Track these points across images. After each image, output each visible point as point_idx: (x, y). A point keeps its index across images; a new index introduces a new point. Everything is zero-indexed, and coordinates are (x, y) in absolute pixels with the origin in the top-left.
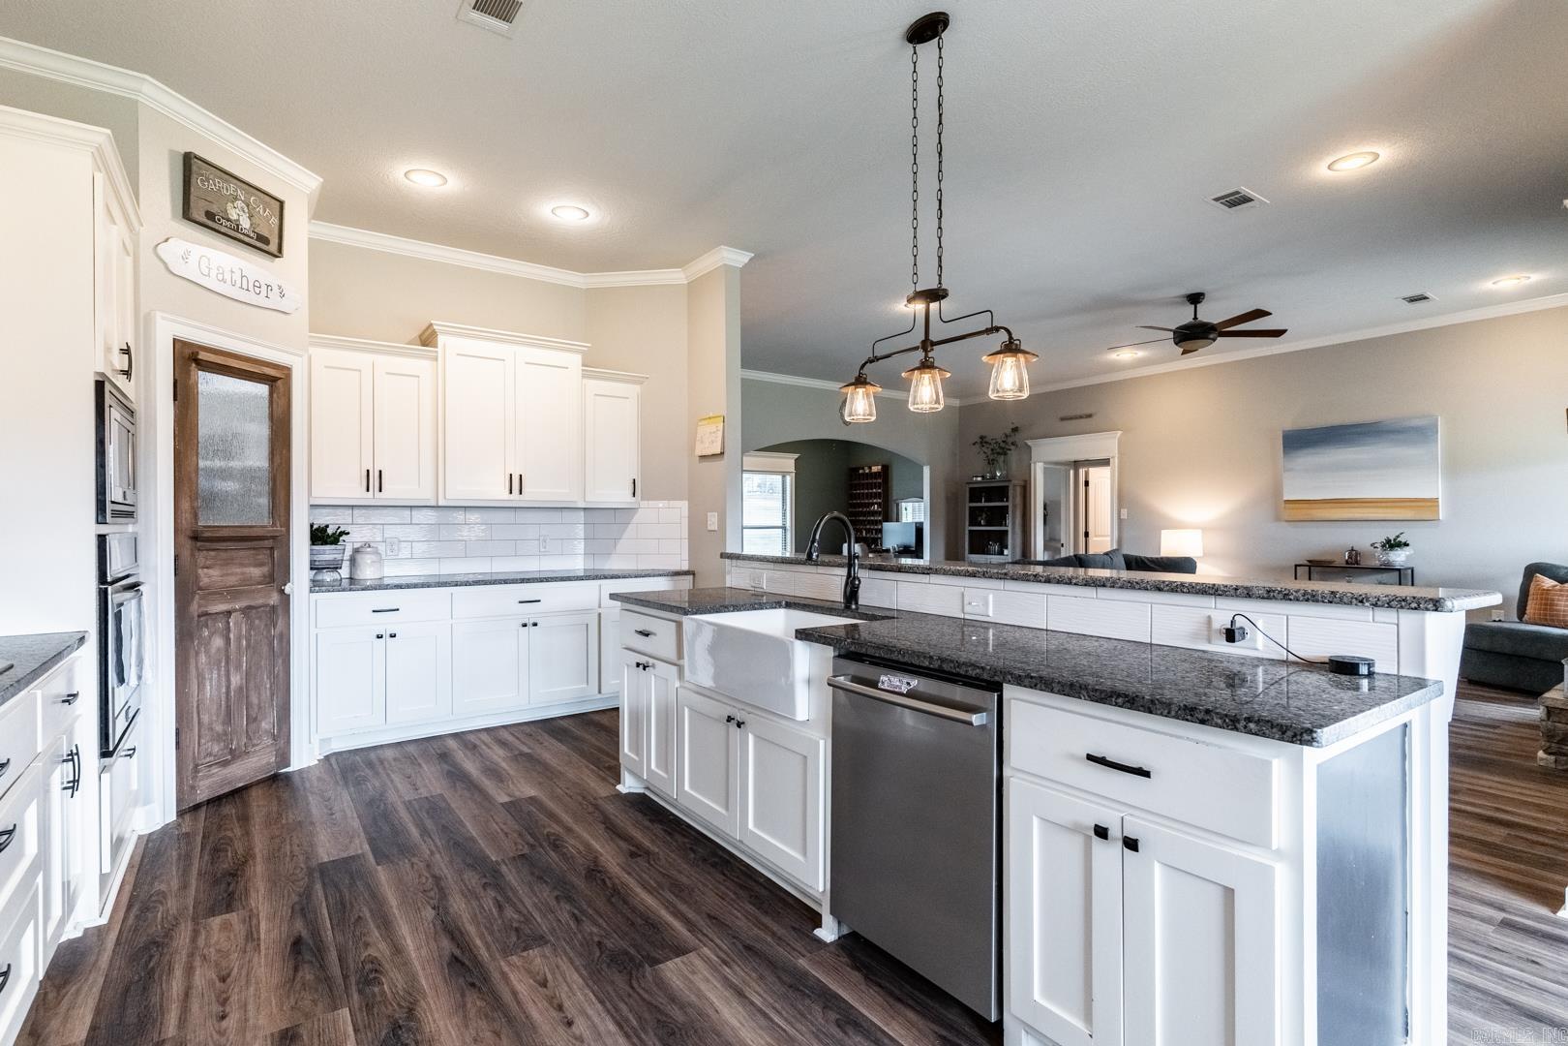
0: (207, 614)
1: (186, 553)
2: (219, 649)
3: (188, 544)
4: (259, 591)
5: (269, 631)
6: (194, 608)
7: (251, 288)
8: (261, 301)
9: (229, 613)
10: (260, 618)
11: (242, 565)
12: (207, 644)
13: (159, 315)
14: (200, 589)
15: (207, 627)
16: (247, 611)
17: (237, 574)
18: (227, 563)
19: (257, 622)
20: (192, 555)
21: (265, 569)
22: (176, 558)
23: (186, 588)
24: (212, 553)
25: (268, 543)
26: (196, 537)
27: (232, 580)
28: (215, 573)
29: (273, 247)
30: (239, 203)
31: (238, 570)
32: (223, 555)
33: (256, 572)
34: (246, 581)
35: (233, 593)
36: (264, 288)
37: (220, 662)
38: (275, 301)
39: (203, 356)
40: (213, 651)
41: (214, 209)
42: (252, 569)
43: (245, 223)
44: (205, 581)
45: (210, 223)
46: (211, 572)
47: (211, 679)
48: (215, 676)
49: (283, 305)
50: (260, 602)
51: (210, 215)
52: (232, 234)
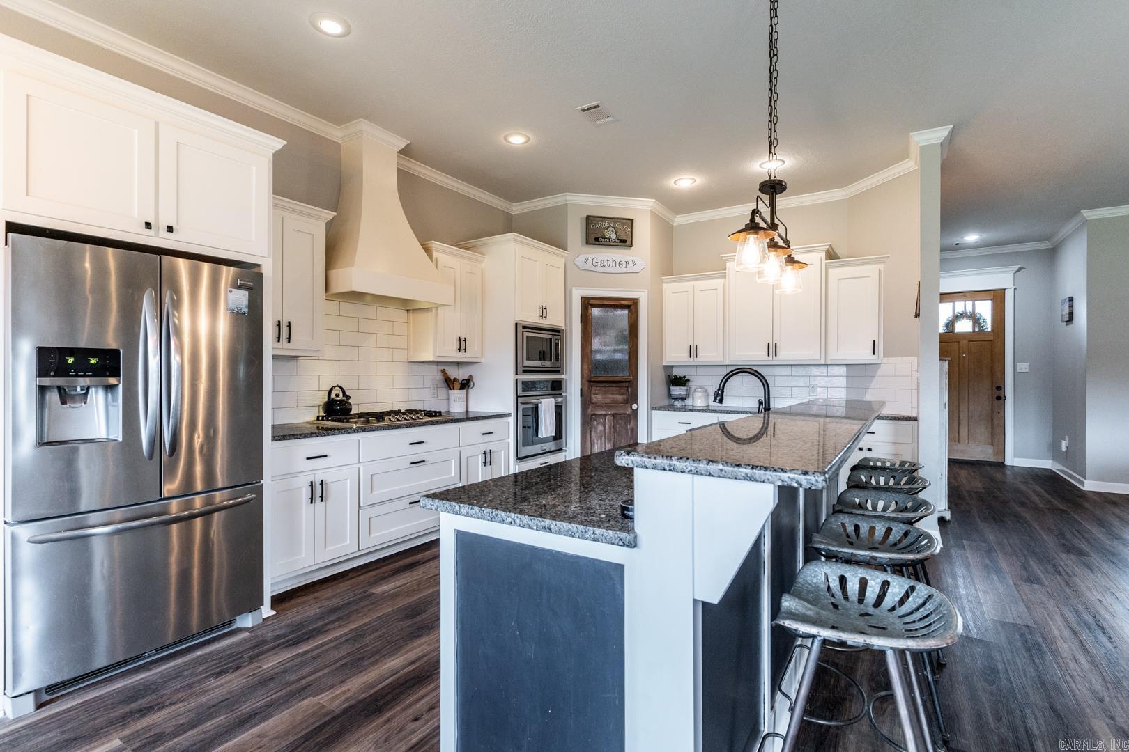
0: (595, 415)
1: (586, 388)
2: (601, 431)
3: (587, 384)
4: (621, 407)
5: (626, 426)
6: (589, 411)
7: (617, 265)
8: (624, 270)
9: (606, 415)
10: (622, 420)
11: (612, 394)
12: (596, 428)
13: (574, 288)
14: (592, 403)
15: (595, 420)
16: (614, 415)
17: (609, 398)
18: (605, 393)
19: (620, 421)
20: (589, 388)
21: (625, 397)
22: (581, 389)
23: (586, 402)
24: (598, 388)
25: (624, 384)
26: (590, 381)
27: (608, 401)
28: (599, 397)
29: (628, 243)
30: (611, 229)
31: (611, 396)
32: (603, 389)
33: (620, 398)
34: (614, 401)
35: (608, 406)
36: (624, 263)
37: (602, 436)
38: (630, 268)
39: (592, 302)
40: (598, 431)
41: (599, 236)
42: (618, 396)
43: (614, 237)
44: (595, 400)
45: (596, 242)
46: (598, 396)
47: (597, 444)
48: (599, 442)
49: (636, 269)
50: (621, 412)
51: (597, 239)
52: (609, 243)
